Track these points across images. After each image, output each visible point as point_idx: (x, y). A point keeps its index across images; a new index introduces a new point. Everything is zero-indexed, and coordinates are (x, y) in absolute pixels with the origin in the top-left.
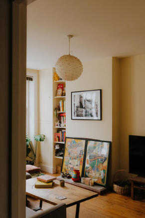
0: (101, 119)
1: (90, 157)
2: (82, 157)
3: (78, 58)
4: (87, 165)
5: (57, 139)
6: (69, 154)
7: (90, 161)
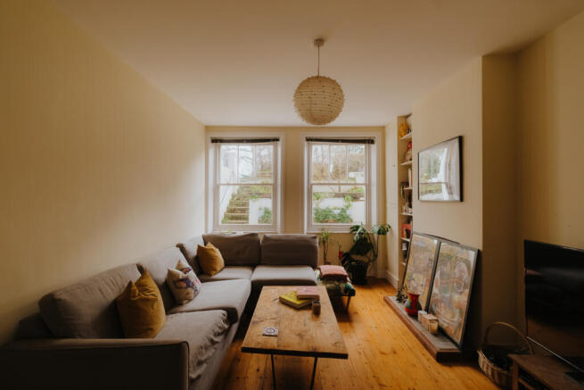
0: (462, 199)
1: (441, 275)
2: (430, 272)
3: (331, 78)
4: (435, 290)
5: (405, 233)
6: (414, 262)
7: (441, 283)
